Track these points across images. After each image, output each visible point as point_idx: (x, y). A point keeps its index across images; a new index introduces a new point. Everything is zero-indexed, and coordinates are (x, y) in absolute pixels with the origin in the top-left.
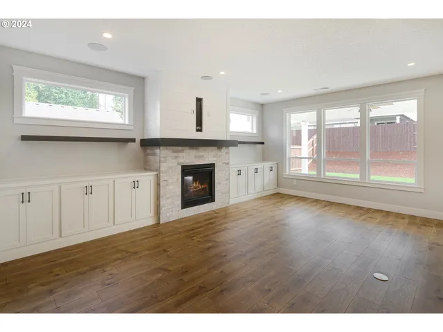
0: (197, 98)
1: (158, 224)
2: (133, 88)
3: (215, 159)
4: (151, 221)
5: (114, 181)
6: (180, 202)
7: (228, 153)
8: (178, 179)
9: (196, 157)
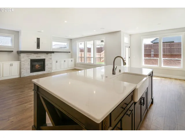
0: (37, 38)
1: (21, 77)
2: (14, 35)
3: (45, 57)
4: (18, 76)
5: (3, 64)
6: (30, 71)
7: (51, 55)
8: (29, 64)
9: (37, 57)
